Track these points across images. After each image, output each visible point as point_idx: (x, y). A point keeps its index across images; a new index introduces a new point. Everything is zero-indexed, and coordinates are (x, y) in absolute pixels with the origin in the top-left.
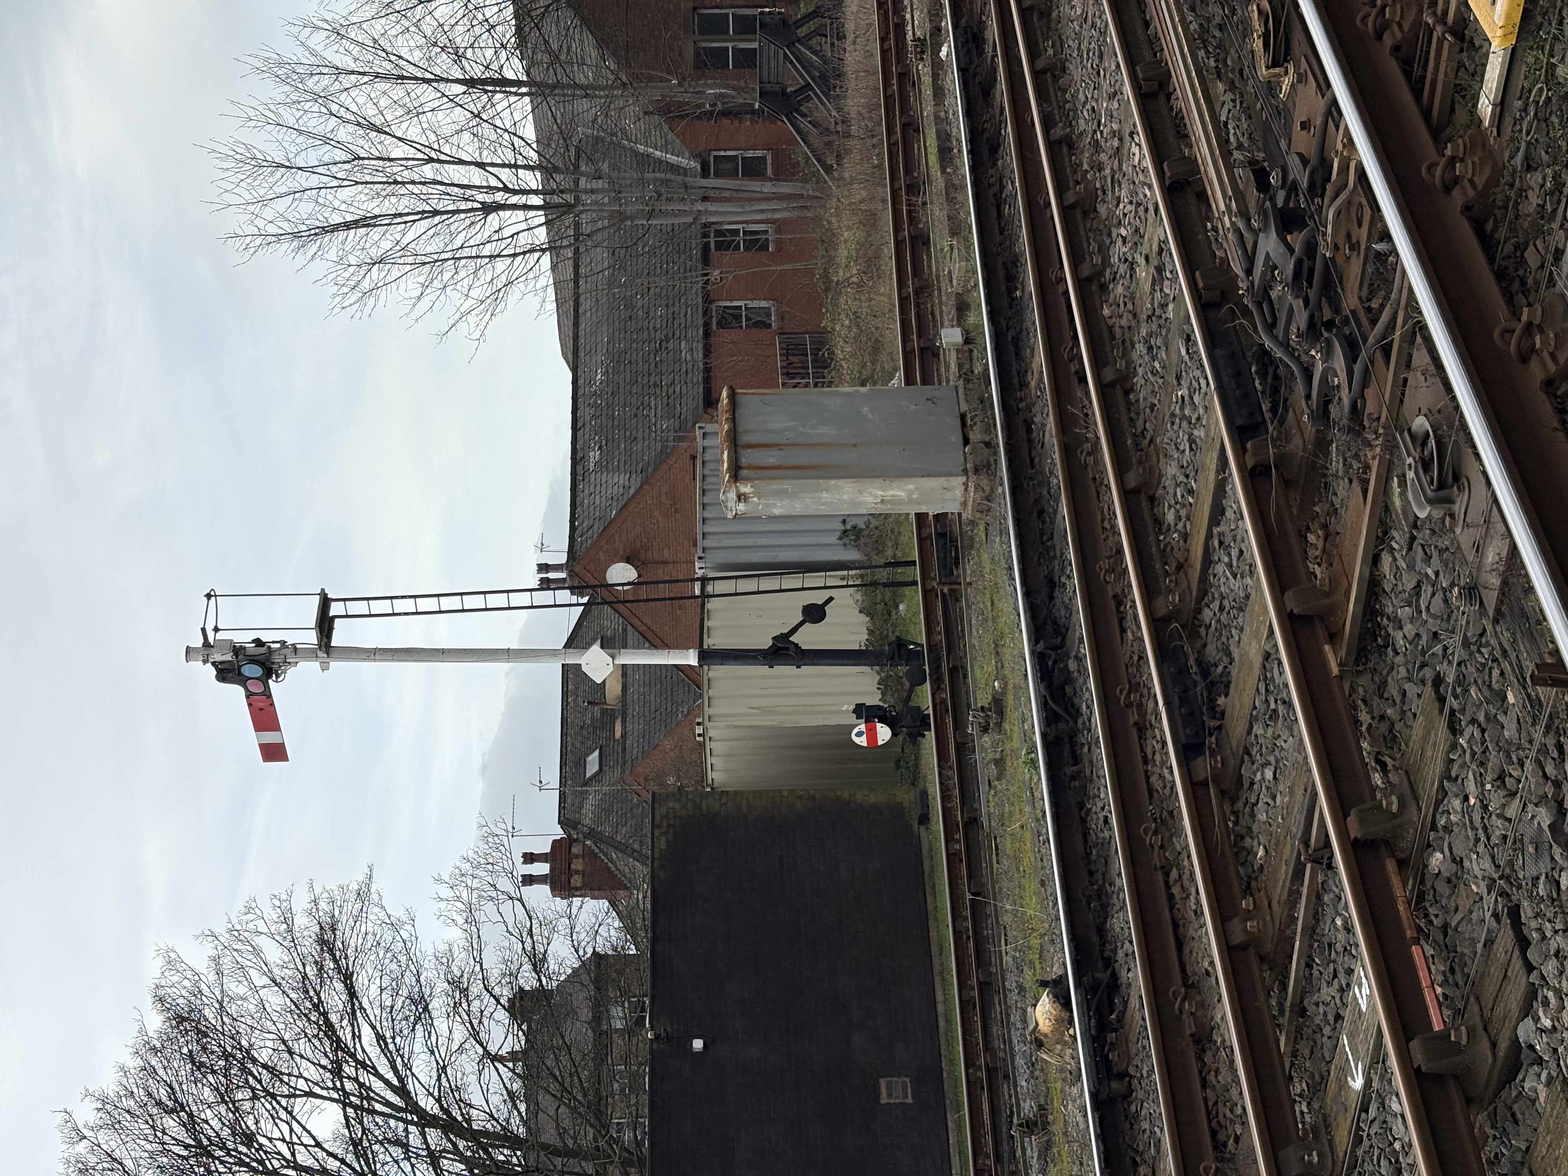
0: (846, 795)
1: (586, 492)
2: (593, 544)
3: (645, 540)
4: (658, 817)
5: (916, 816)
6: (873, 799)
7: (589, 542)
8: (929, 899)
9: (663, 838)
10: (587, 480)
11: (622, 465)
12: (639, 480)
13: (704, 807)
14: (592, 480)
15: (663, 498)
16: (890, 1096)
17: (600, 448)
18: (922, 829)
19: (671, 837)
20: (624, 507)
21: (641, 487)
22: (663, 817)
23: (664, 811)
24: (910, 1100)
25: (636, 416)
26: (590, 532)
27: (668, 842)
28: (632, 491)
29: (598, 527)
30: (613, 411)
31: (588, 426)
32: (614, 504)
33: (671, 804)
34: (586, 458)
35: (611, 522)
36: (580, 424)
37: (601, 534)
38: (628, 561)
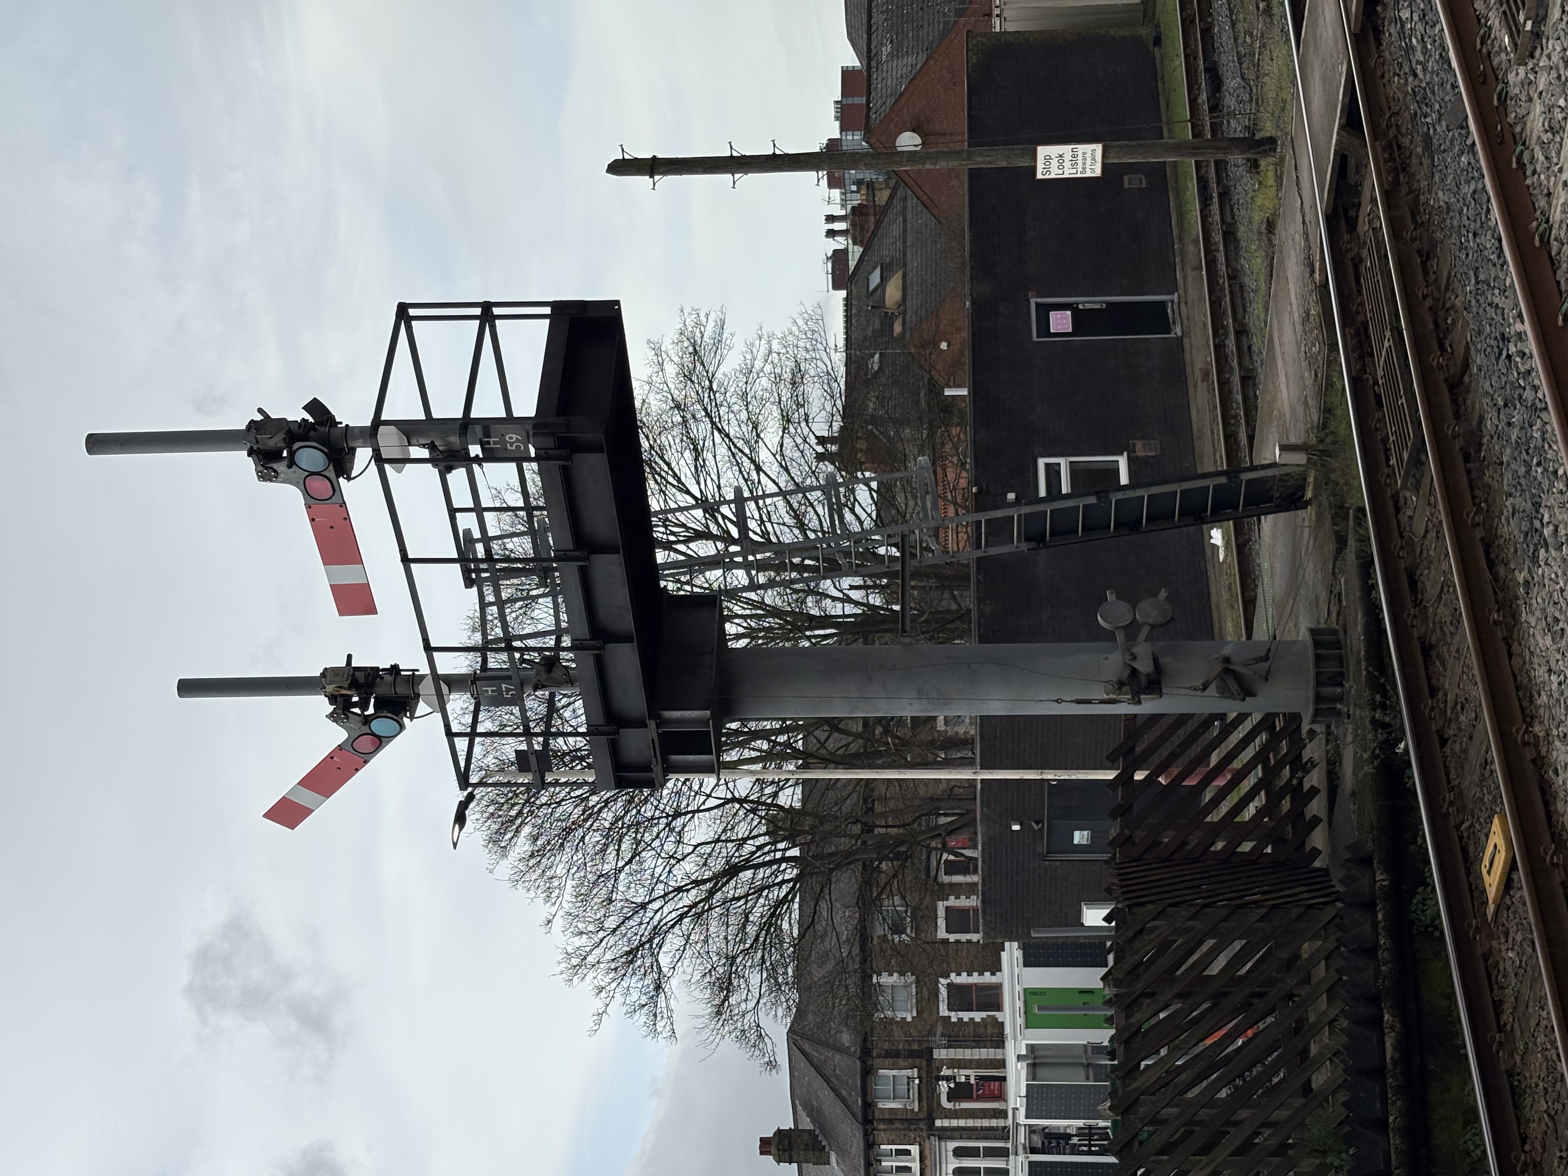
0: (1102, 32)
1: (880, 79)
2: (886, 116)
3: (928, 113)
4: (970, 46)
5: (1151, 41)
6: (1121, 33)
7: (882, 115)
8: (1160, 85)
9: (975, 57)
10: (880, 70)
11: (910, 50)
12: (925, 56)
13: (1003, 40)
14: (885, 68)
15: (944, 71)
16: (1130, 183)
17: (891, 42)
18: (1156, 49)
19: (980, 56)
20: (912, 80)
21: (927, 60)
22: (974, 46)
23: (975, 42)
24: (1144, 186)
25: (922, 8)
26: (883, 108)
27: (978, 59)
28: (919, 66)
29: (890, 102)
30: (903, 10)
31: (880, 29)
32: (904, 80)
33: (979, 39)
34: (879, 53)
35: (901, 95)
36: (873, 29)
37: (892, 108)
38: (914, 130)
